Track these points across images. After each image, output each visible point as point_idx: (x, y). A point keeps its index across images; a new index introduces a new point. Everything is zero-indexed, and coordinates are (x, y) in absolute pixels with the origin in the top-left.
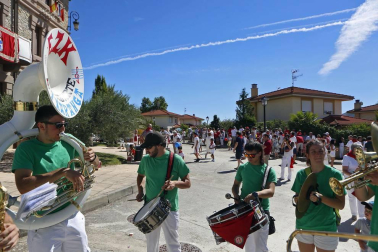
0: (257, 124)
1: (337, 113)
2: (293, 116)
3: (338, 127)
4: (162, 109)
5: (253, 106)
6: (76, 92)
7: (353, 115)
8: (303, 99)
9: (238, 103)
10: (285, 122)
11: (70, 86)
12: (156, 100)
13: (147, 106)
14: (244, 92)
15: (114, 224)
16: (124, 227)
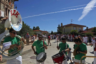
0: (63, 33)
1: (82, 30)
2: (72, 31)
3: (83, 33)
4: (38, 29)
5: (62, 28)
6: (20, 25)
7: (86, 31)
8: (74, 27)
9: (58, 28)
10: (70, 32)
11: (19, 23)
12: (37, 27)
13: (35, 29)
14: (59, 25)
15: (26, 59)
16: (29, 60)
